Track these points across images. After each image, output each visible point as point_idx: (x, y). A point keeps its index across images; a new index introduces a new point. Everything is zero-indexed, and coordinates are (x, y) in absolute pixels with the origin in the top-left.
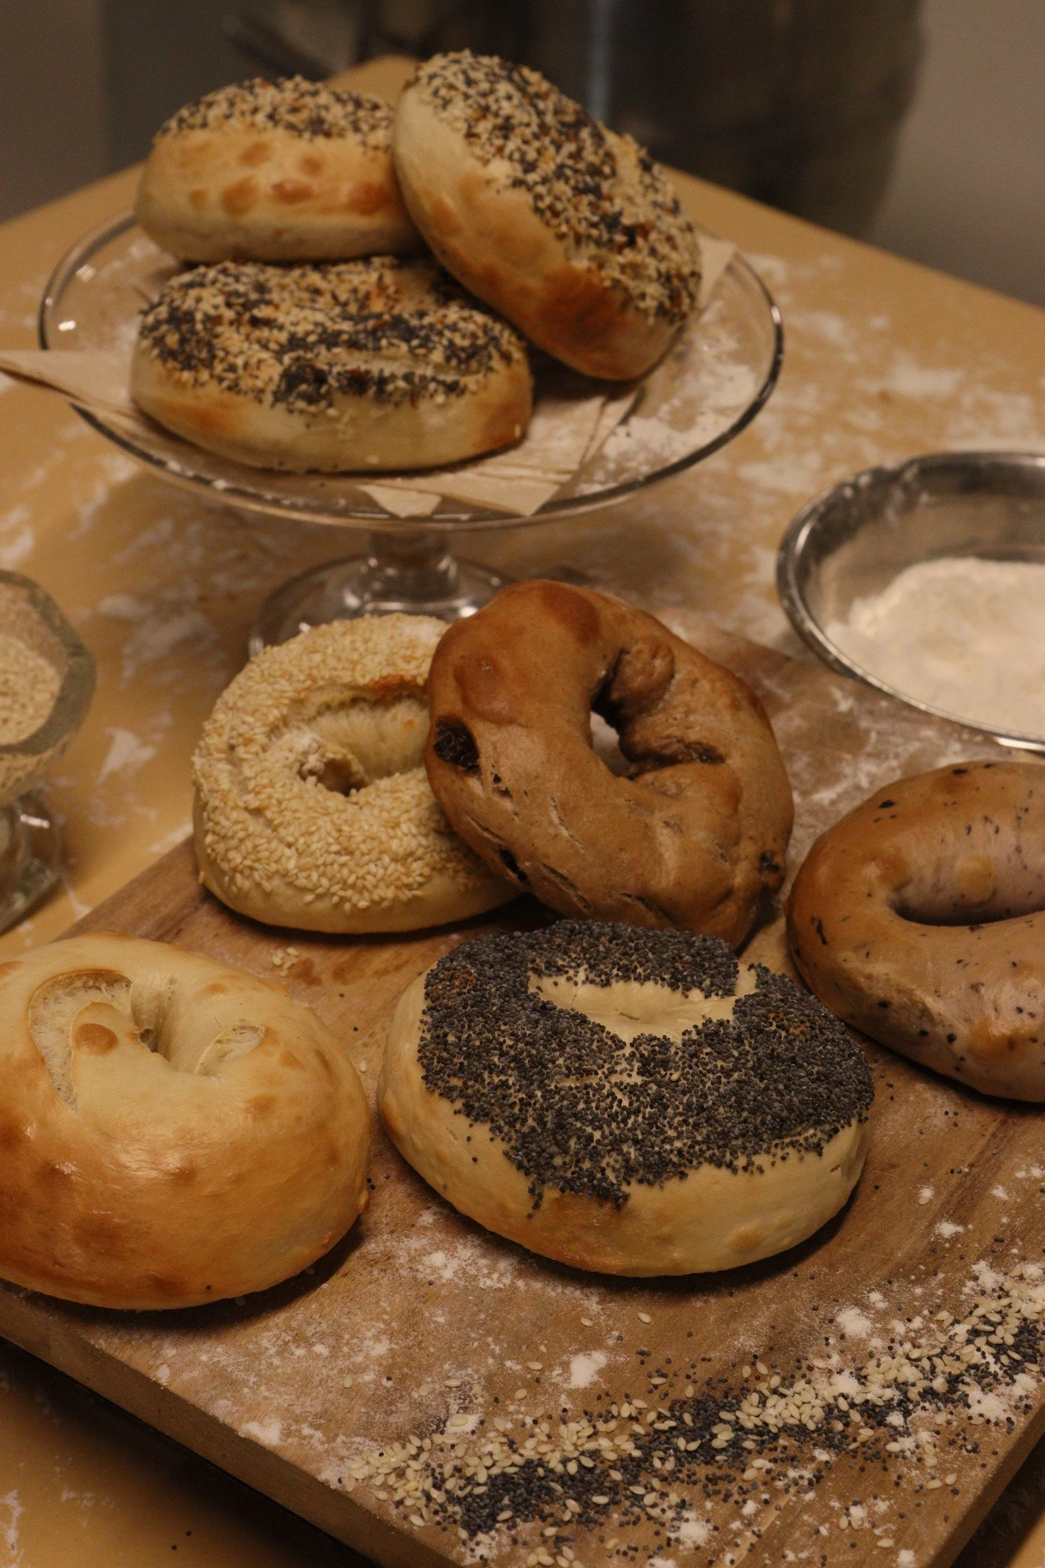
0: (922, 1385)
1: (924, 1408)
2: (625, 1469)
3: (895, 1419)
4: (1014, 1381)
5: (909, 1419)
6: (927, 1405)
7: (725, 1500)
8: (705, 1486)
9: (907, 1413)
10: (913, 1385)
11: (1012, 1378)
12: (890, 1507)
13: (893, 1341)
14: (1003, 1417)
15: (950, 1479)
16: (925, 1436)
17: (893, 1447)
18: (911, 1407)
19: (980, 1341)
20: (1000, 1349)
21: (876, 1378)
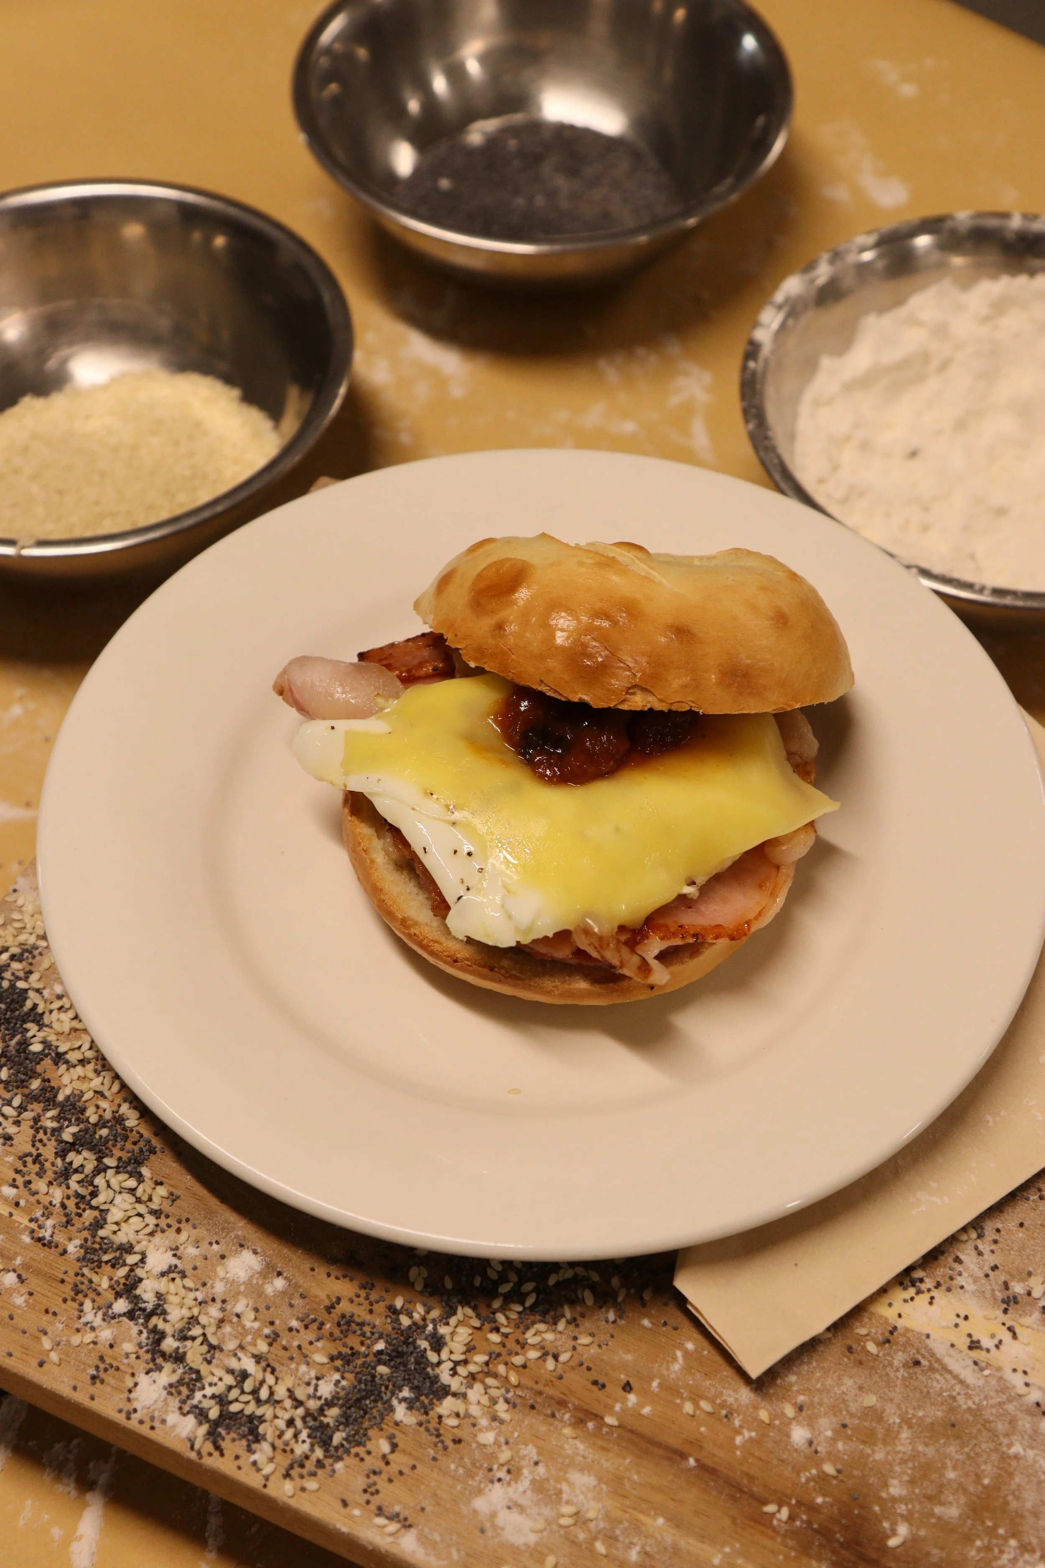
0: (168, 1329)
1: (141, 1332)
2: (43, 1090)
3: (121, 1306)
4: (184, 1415)
5: (124, 1319)
6: (145, 1334)
7: (17, 1171)
8: (29, 1154)
9: (131, 1315)
10: (165, 1321)
11: (188, 1413)
12: (19, 1307)
13: (224, 1301)
14: (137, 1405)
15: (54, 1357)
16: (106, 1334)
17: (88, 1305)
18: (141, 1321)
19: (230, 1380)
20: (221, 1400)
21: (172, 1288)
